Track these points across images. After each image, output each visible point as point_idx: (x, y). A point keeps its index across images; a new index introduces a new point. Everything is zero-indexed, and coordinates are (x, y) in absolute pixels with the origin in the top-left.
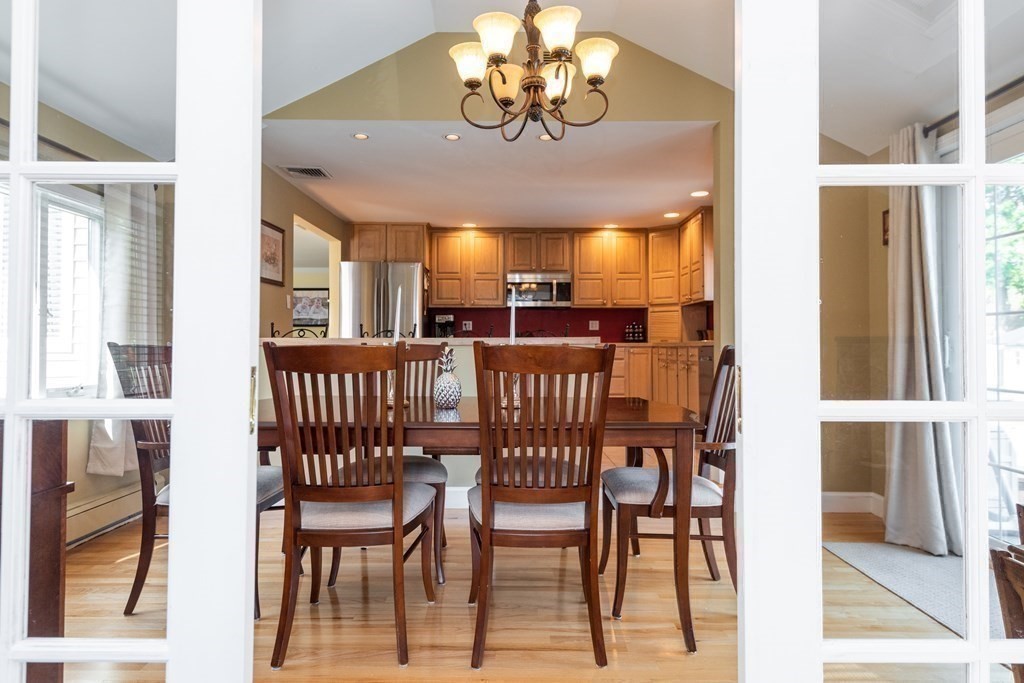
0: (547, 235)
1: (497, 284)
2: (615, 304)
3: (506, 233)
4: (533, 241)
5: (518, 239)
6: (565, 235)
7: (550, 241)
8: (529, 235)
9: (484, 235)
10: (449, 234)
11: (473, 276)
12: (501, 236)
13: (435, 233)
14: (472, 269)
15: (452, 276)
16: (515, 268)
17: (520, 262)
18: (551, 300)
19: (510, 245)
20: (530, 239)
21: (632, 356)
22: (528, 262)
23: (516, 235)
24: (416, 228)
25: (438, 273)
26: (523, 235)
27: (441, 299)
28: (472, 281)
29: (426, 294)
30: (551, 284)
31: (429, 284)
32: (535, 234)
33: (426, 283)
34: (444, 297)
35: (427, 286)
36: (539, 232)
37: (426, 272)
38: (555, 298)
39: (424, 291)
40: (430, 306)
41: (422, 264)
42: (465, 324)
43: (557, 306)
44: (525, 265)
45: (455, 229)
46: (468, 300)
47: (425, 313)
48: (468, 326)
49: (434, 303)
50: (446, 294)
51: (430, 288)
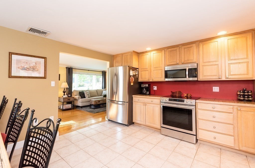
0: (184, 47)
2: (227, 78)
3: (165, 49)
4: (178, 50)
5: (170, 51)
6: (194, 45)
7: (186, 49)
8: (175, 49)
10: (144, 54)
11: (152, 69)
12: (163, 51)
13: (139, 55)
14: (152, 66)
15: (145, 70)
16: (169, 64)
17: (172, 61)
18: (186, 77)
20: (176, 50)
21: (239, 112)
22: (175, 60)
23: (169, 50)
24: (129, 53)
25: (141, 69)
26: (173, 49)
28: (152, 71)
29: (132, 77)
30: (185, 70)
31: (137, 73)
32: (178, 48)
33: (132, 73)
34: (143, 77)
35: (134, 74)
36: (180, 46)
37: (134, 69)
38: (187, 76)
39: (130, 76)
40: (139, 81)
41: (129, 66)
42: (154, 87)
43: (188, 80)
44: (174, 62)
45: (146, 52)
46: (151, 79)
47: (132, 84)
48: (155, 88)
49: (140, 80)
50: (144, 77)
51: (138, 75)
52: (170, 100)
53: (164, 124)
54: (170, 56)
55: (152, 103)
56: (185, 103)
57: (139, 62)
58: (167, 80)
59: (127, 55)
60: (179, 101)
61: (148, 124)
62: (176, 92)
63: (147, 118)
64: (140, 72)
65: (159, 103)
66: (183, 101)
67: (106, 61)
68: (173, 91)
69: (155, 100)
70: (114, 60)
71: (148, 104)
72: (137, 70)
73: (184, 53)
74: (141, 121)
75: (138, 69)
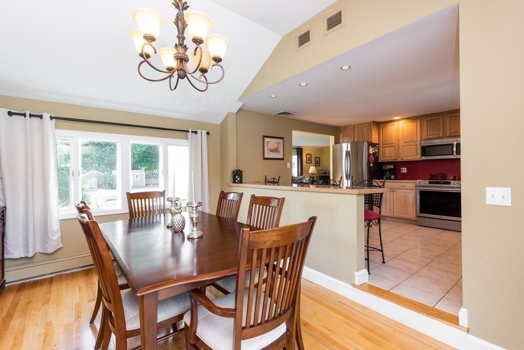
0: (450, 115)
1: (417, 148)
3: (422, 119)
4: (441, 120)
5: (430, 120)
7: (452, 118)
8: (437, 117)
9: (410, 121)
10: (388, 124)
11: (401, 144)
12: (419, 120)
13: (380, 125)
14: (401, 140)
15: (391, 145)
16: (428, 137)
17: (431, 134)
18: (453, 154)
19: (425, 124)
20: (438, 120)
22: (437, 133)
23: (428, 118)
24: (367, 125)
25: (383, 144)
26: (433, 117)
27: (385, 157)
28: (401, 147)
29: (371, 156)
30: (452, 145)
31: (376, 151)
32: (442, 116)
33: (371, 151)
34: (386, 156)
35: (374, 152)
36: (444, 114)
37: (374, 145)
38: (455, 153)
39: (369, 155)
40: (379, 161)
41: (368, 142)
42: (402, 168)
43: (456, 158)
44: (435, 135)
45: (392, 121)
46: (399, 157)
47: (372, 165)
48: (404, 170)
49: (381, 159)
50: (388, 155)
51: (378, 152)
52: (430, 183)
53: (421, 212)
54: (429, 127)
55: (404, 188)
56: (451, 185)
57: (379, 134)
58: (424, 158)
59: (363, 127)
60: (444, 183)
61: (396, 215)
62: (438, 174)
63: (395, 208)
64: (381, 149)
65: (414, 188)
66: (449, 183)
67: (328, 136)
68: (433, 174)
69: (408, 184)
70: (340, 133)
71: (397, 190)
72: (377, 146)
73: (450, 124)
74: (386, 212)
75: (378, 144)
